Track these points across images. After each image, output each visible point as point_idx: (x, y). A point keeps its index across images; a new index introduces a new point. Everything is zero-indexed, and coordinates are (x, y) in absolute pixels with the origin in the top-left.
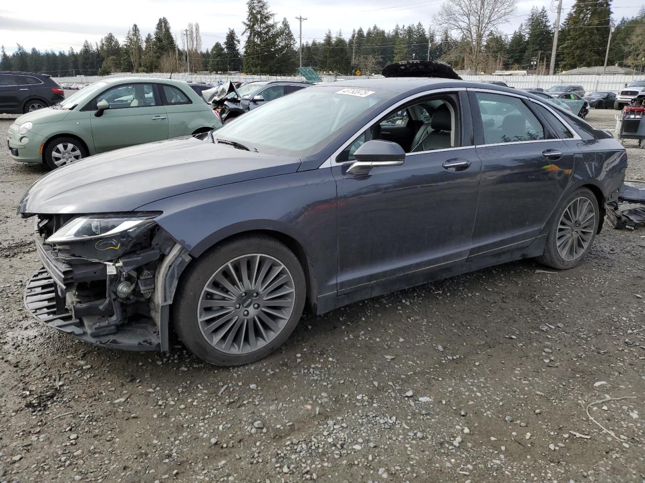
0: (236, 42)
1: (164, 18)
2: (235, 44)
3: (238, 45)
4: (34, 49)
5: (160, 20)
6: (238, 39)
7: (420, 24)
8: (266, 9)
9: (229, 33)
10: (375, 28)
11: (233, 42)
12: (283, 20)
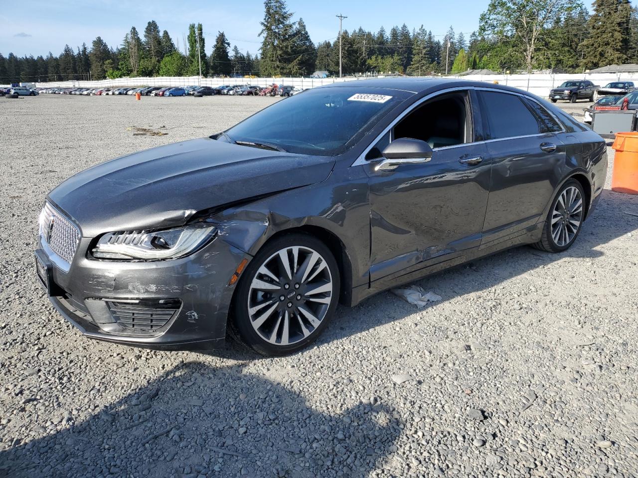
0: (226, 45)
1: (153, 22)
2: (225, 46)
3: (228, 47)
4: (11, 55)
5: (149, 23)
6: (228, 42)
7: (404, 26)
8: (284, 8)
9: (218, 36)
10: (360, 30)
11: (223, 45)
12: (299, 20)
